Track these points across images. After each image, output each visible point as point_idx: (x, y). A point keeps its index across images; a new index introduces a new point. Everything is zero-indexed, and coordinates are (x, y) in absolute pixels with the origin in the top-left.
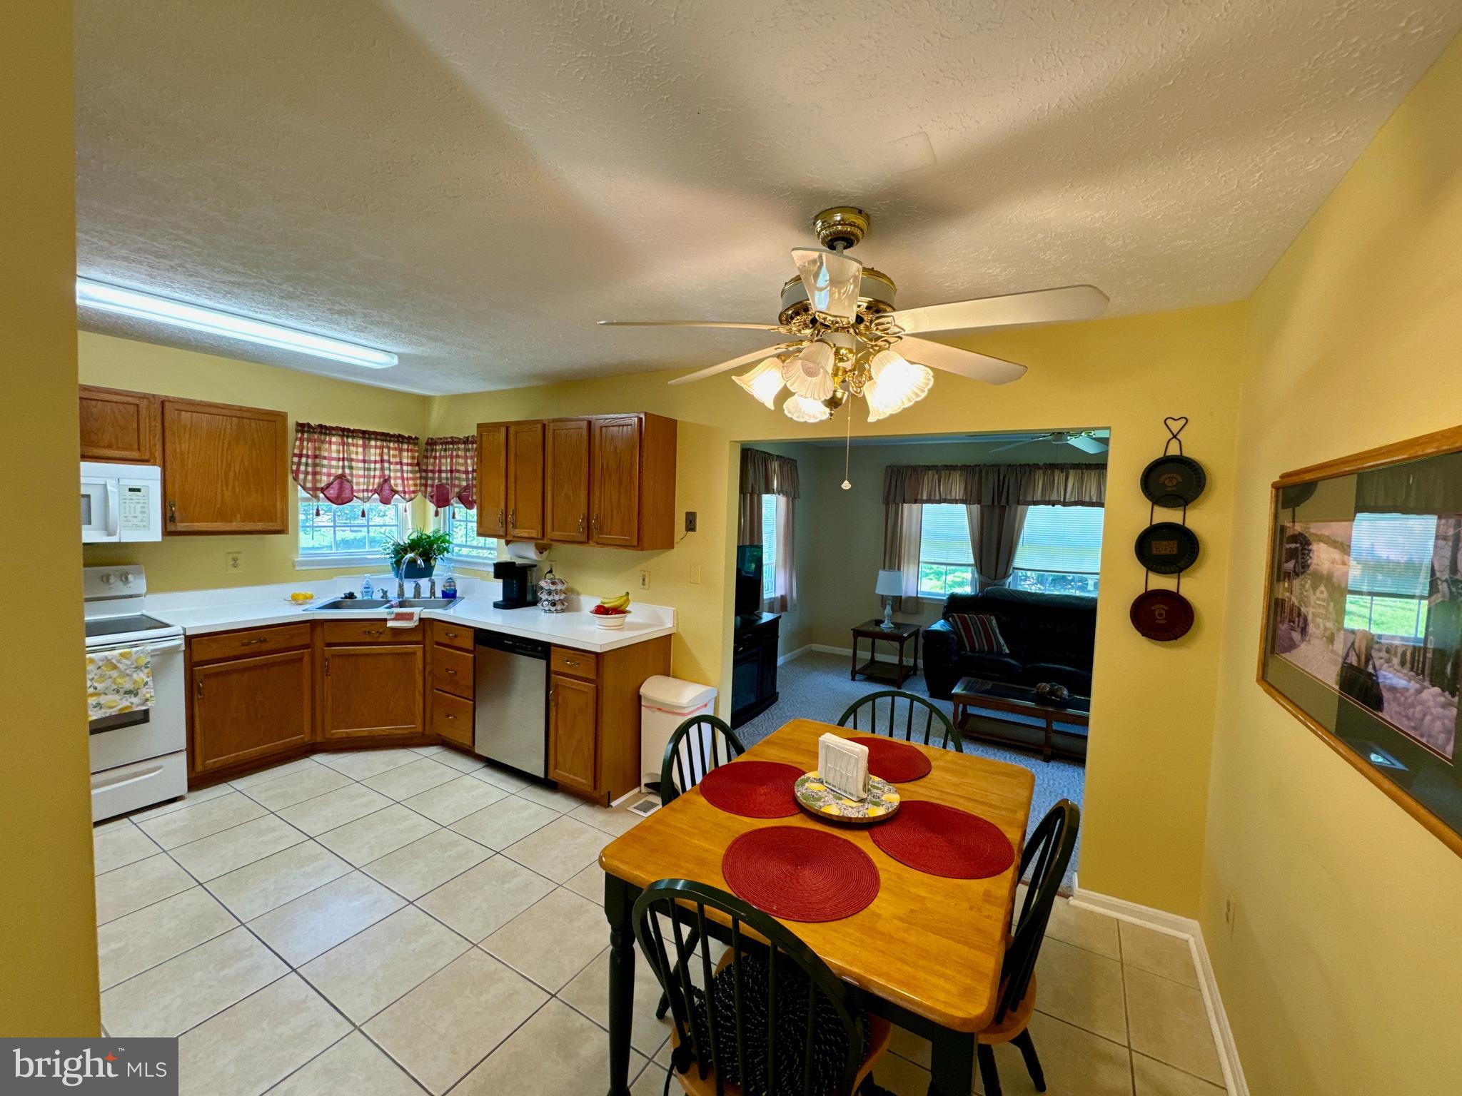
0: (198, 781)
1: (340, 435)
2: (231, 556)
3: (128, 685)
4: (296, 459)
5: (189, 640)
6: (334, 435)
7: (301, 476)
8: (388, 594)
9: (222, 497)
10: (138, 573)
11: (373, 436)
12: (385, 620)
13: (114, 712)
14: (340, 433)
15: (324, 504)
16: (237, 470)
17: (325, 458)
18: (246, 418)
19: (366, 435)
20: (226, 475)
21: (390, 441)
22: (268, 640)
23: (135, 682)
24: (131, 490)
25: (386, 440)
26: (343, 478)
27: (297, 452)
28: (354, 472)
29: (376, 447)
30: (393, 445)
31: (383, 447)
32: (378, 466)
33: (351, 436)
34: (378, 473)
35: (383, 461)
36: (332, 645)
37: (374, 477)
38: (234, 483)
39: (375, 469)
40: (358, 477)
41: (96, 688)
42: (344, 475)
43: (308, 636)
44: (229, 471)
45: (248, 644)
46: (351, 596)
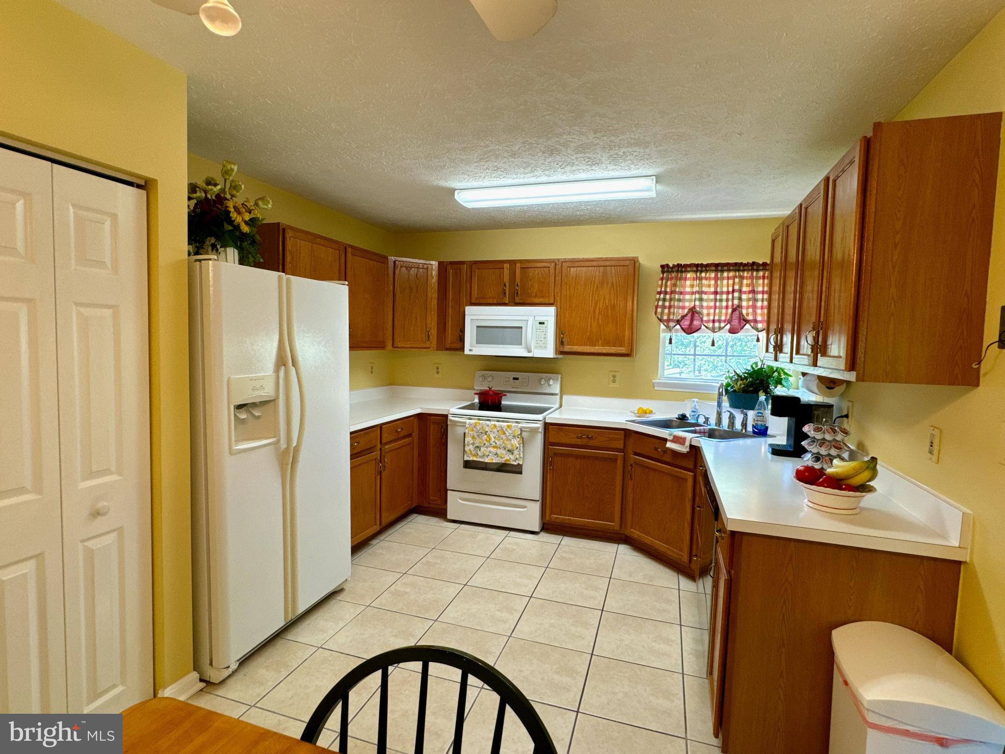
0: (548, 527)
1: (695, 271)
2: (611, 374)
3: (509, 447)
4: (658, 296)
5: (547, 426)
6: (689, 271)
7: (659, 310)
8: (710, 420)
9: (591, 327)
10: (555, 380)
11: (725, 268)
12: (665, 440)
13: (503, 461)
14: (695, 269)
15: (678, 335)
16: (601, 307)
17: (681, 293)
18: (608, 266)
19: (718, 267)
20: (594, 311)
21: (744, 271)
22: (593, 438)
23: (512, 445)
24: (540, 323)
25: (739, 270)
26: (694, 310)
27: (659, 290)
28: (705, 304)
29: (728, 278)
30: (746, 274)
31: (734, 277)
32: (730, 296)
33: (704, 271)
34: (730, 303)
35: (733, 291)
36: (636, 454)
37: (727, 307)
38: (599, 316)
39: (727, 300)
40: (708, 308)
41: (496, 443)
42: (694, 307)
43: (622, 442)
44: (596, 308)
45: (581, 438)
46: (683, 417)
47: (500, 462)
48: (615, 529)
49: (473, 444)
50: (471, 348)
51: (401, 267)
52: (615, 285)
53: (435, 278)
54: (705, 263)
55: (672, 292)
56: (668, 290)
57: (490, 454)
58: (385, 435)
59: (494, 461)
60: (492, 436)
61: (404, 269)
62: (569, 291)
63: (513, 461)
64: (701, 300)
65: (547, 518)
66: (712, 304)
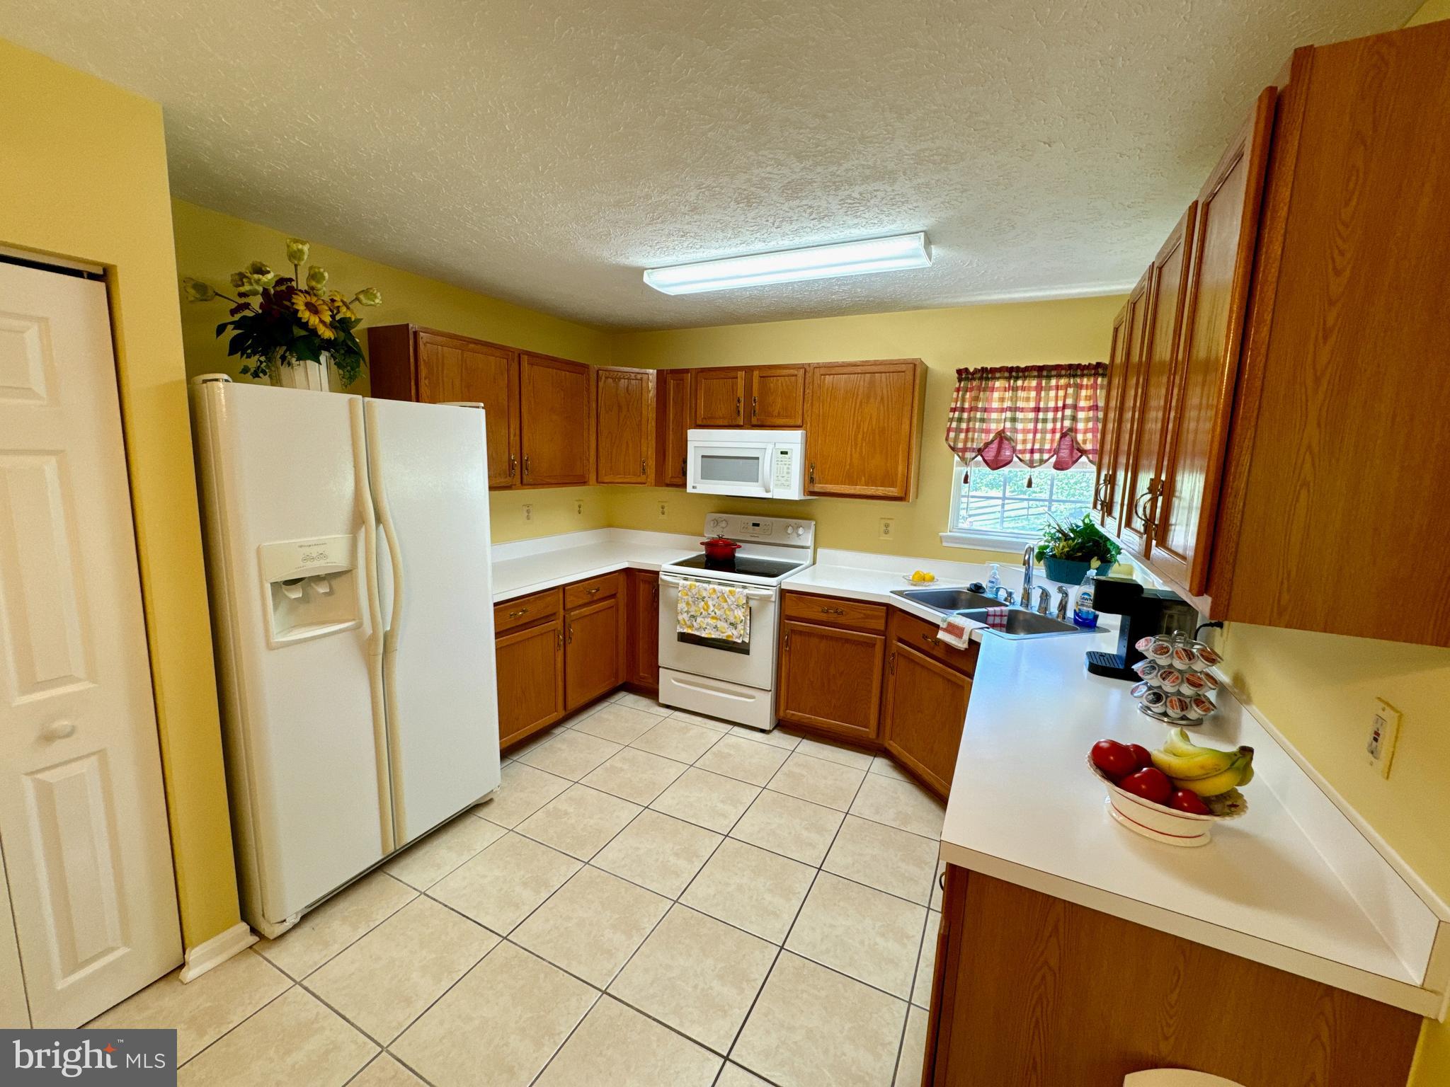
0: (783, 724)
1: (1006, 378)
2: (883, 522)
3: (732, 619)
4: (951, 415)
5: (783, 594)
6: (998, 378)
7: (952, 435)
8: (1013, 597)
9: (851, 459)
10: (807, 528)
11: (1054, 373)
13: (723, 636)
14: (1007, 374)
15: (979, 470)
16: (865, 430)
17: (985, 410)
18: (877, 372)
19: (1042, 372)
20: (856, 436)
21: (1082, 376)
22: (844, 613)
23: (735, 618)
24: (782, 453)
25: (1075, 376)
26: (1003, 435)
27: (953, 405)
28: (1019, 426)
29: (1057, 388)
30: (1085, 381)
31: (1068, 386)
32: (1059, 415)
33: (1021, 377)
34: (1058, 425)
35: (1064, 407)
36: (901, 640)
37: (1054, 431)
38: (862, 443)
39: (1055, 420)
40: (1025, 431)
41: (715, 614)
42: (1003, 431)
43: (883, 621)
44: (859, 432)
45: (827, 612)
46: (977, 588)
47: (720, 637)
48: (870, 737)
49: (688, 612)
50: (694, 485)
51: (607, 378)
52: (885, 399)
53: (651, 392)
54: (1023, 366)
55: (971, 409)
56: (967, 405)
57: (708, 627)
58: (568, 599)
59: (713, 636)
60: (710, 603)
61: (610, 380)
62: (823, 408)
63: (737, 638)
64: (1014, 420)
65: (782, 713)
66: (1031, 426)
